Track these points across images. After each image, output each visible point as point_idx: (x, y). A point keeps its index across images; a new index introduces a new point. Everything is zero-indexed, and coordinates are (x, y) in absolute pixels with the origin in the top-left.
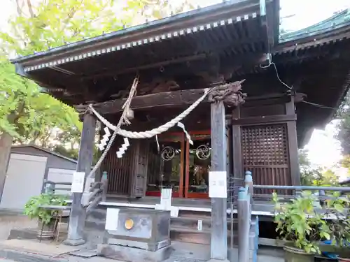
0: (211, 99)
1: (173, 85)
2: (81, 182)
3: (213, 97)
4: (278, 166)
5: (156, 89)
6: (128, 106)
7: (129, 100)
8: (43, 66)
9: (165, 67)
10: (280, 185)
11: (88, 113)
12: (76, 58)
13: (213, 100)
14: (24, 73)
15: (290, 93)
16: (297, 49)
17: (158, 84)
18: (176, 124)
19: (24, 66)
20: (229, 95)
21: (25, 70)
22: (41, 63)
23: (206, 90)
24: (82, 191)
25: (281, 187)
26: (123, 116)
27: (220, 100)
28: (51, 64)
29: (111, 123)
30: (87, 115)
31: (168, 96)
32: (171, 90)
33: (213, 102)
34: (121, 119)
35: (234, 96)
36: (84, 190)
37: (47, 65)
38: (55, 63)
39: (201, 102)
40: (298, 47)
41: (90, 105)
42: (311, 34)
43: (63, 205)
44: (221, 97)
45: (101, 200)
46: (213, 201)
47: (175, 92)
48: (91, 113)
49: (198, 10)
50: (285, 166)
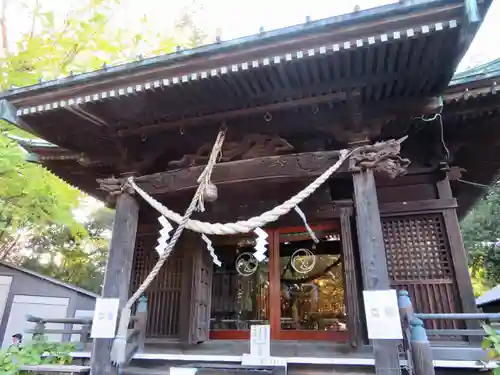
0: (352, 166)
1: (281, 146)
2: (110, 317)
3: (358, 164)
4: (434, 281)
5: (251, 152)
6: (208, 178)
7: (209, 168)
8: (55, 105)
9: (274, 113)
10: (443, 312)
11: (126, 191)
12: (121, 92)
13: (358, 168)
14: (15, 117)
15: (444, 166)
16: (466, 98)
17: (253, 144)
18: (293, 209)
19: (18, 107)
20: (384, 160)
21: (19, 113)
22: (50, 100)
23: (344, 153)
24: (113, 336)
25: (446, 315)
26: (198, 196)
27: (370, 168)
28: (71, 102)
29: (170, 209)
30: (124, 196)
31: (275, 163)
32: (280, 153)
33: (358, 172)
34: (194, 201)
35: (391, 163)
36: (116, 334)
37: (63, 104)
38: (79, 100)
39: (334, 173)
40: (468, 94)
41: (131, 179)
42: (489, 75)
43: (67, 363)
44: (372, 163)
45: (135, 350)
46: (375, 347)
47: (287, 157)
48: (133, 192)
49: (357, 13)
50: (448, 281)
